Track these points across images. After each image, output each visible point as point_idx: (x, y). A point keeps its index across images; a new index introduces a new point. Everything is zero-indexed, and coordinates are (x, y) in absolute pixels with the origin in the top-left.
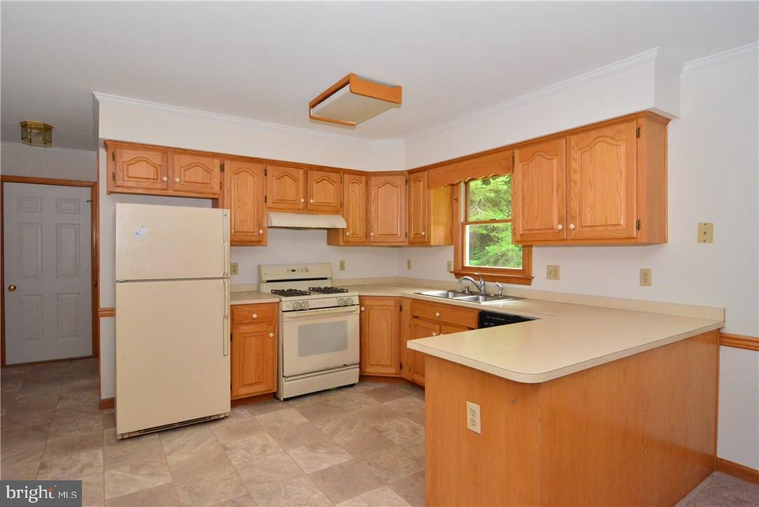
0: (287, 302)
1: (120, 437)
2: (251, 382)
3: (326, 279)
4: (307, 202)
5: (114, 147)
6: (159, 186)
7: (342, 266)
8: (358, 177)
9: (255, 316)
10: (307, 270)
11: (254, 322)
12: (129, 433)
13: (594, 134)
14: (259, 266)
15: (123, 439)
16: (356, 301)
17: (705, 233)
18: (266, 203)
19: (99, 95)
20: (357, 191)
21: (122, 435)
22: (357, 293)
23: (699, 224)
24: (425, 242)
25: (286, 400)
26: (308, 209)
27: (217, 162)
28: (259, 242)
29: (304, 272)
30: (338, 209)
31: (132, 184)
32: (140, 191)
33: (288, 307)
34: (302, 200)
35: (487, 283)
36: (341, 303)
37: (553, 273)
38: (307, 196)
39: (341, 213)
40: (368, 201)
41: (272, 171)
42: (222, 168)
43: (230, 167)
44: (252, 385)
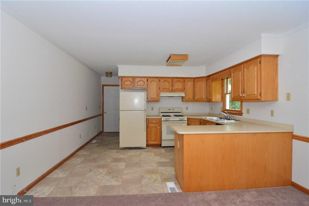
0: (163, 119)
1: (120, 148)
2: (153, 140)
3: (180, 112)
4: (172, 88)
5: (122, 77)
6: (132, 87)
7: (187, 108)
8: (190, 80)
9: (154, 122)
10: (174, 110)
11: (154, 123)
12: (122, 147)
13: (249, 63)
14: (159, 108)
15: (121, 149)
16: (186, 119)
17: (288, 97)
18: (160, 90)
19: (118, 66)
20: (190, 84)
21: (121, 147)
22: (186, 117)
23: (287, 93)
24: (211, 101)
25: (163, 147)
26: (173, 91)
27: (146, 79)
28: (158, 101)
29: (173, 110)
30: (183, 90)
31: (126, 87)
32: (127, 88)
33: (163, 120)
34: (171, 88)
35: (230, 115)
36: (181, 120)
37: (248, 112)
38: (172, 86)
39: (184, 91)
40: (194, 87)
41: (162, 80)
42: (147, 80)
43: (150, 80)
44: (153, 141)
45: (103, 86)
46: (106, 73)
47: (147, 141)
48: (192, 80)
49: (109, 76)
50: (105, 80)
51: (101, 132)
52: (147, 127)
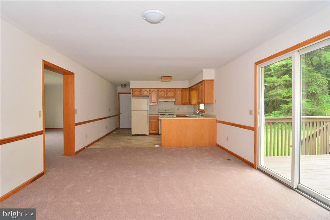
3: (173, 112)
5: (133, 89)
6: (139, 95)
7: (178, 110)
8: (179, 90)
9: (154, 118)
10: (168, 110)
14: (158, 109)
16: (175, 116)
18: (158, 97)
19: (130, 81)
20: (179, 93)
21: (133, 135)
24: (191, 104)
25: (160, 134)
26: (167, 97)
27: (149, 89)
28: (157, 104)
30: (174, 97)
31: (135, 95)
33: (160, 117)
36: (172, 117)
38: (167, 94)
40: (182, 95)
41: (160, 90)
42: (150, 91)
43: (151, 90)
44: (153, 131)
45: (119, 93)
46: (122, 85)
47: (149, 130)
48: (181, 90)
49: (124, 87)
50: (120, 89)
51: (118, 128)
52: (149, 122)
